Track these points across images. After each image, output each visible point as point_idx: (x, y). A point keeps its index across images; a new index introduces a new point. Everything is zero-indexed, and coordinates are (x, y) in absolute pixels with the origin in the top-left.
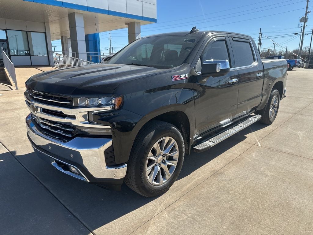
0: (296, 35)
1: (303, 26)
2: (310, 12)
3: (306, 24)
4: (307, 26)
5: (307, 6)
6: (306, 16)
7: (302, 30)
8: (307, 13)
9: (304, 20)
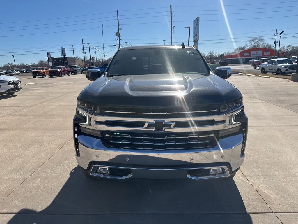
0: (115, 46)
1: (118, 40)
2: (121, 29)
3: (120, 38)
4: (121, 39)
5: (118, 24)
6: (119, 31)
7: (119, 42)
8: (119, 29)
9: (118, 34)
